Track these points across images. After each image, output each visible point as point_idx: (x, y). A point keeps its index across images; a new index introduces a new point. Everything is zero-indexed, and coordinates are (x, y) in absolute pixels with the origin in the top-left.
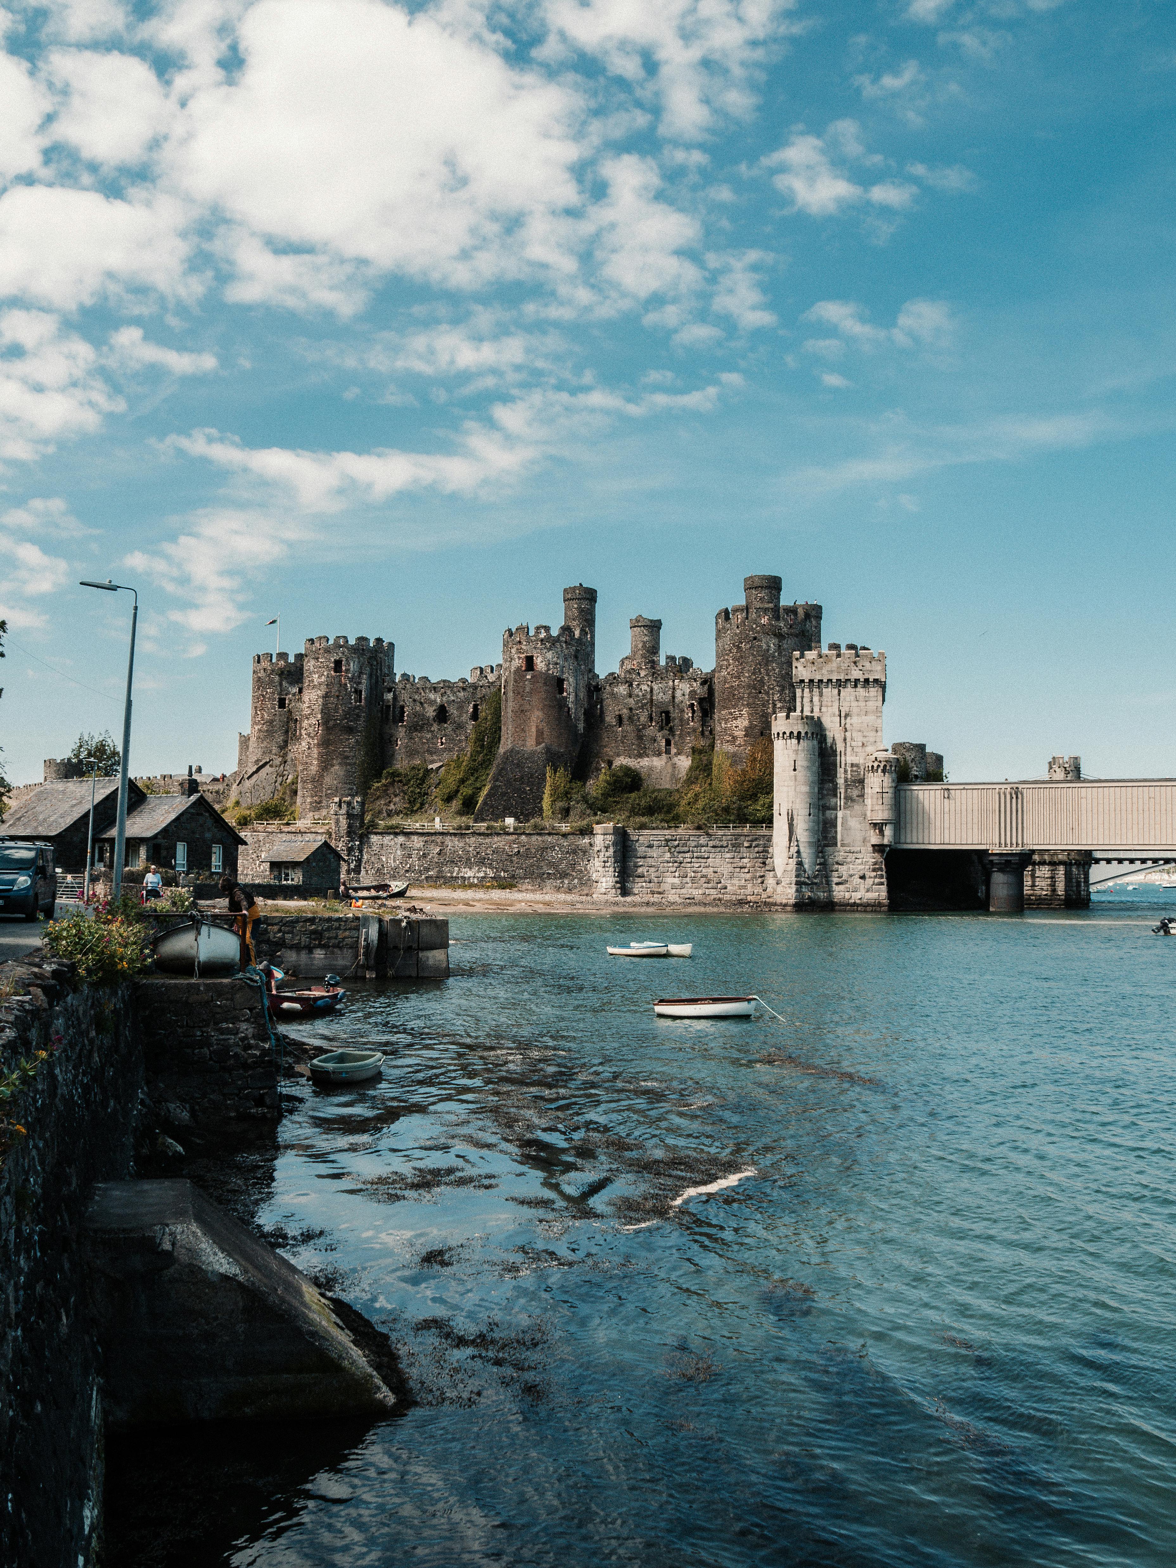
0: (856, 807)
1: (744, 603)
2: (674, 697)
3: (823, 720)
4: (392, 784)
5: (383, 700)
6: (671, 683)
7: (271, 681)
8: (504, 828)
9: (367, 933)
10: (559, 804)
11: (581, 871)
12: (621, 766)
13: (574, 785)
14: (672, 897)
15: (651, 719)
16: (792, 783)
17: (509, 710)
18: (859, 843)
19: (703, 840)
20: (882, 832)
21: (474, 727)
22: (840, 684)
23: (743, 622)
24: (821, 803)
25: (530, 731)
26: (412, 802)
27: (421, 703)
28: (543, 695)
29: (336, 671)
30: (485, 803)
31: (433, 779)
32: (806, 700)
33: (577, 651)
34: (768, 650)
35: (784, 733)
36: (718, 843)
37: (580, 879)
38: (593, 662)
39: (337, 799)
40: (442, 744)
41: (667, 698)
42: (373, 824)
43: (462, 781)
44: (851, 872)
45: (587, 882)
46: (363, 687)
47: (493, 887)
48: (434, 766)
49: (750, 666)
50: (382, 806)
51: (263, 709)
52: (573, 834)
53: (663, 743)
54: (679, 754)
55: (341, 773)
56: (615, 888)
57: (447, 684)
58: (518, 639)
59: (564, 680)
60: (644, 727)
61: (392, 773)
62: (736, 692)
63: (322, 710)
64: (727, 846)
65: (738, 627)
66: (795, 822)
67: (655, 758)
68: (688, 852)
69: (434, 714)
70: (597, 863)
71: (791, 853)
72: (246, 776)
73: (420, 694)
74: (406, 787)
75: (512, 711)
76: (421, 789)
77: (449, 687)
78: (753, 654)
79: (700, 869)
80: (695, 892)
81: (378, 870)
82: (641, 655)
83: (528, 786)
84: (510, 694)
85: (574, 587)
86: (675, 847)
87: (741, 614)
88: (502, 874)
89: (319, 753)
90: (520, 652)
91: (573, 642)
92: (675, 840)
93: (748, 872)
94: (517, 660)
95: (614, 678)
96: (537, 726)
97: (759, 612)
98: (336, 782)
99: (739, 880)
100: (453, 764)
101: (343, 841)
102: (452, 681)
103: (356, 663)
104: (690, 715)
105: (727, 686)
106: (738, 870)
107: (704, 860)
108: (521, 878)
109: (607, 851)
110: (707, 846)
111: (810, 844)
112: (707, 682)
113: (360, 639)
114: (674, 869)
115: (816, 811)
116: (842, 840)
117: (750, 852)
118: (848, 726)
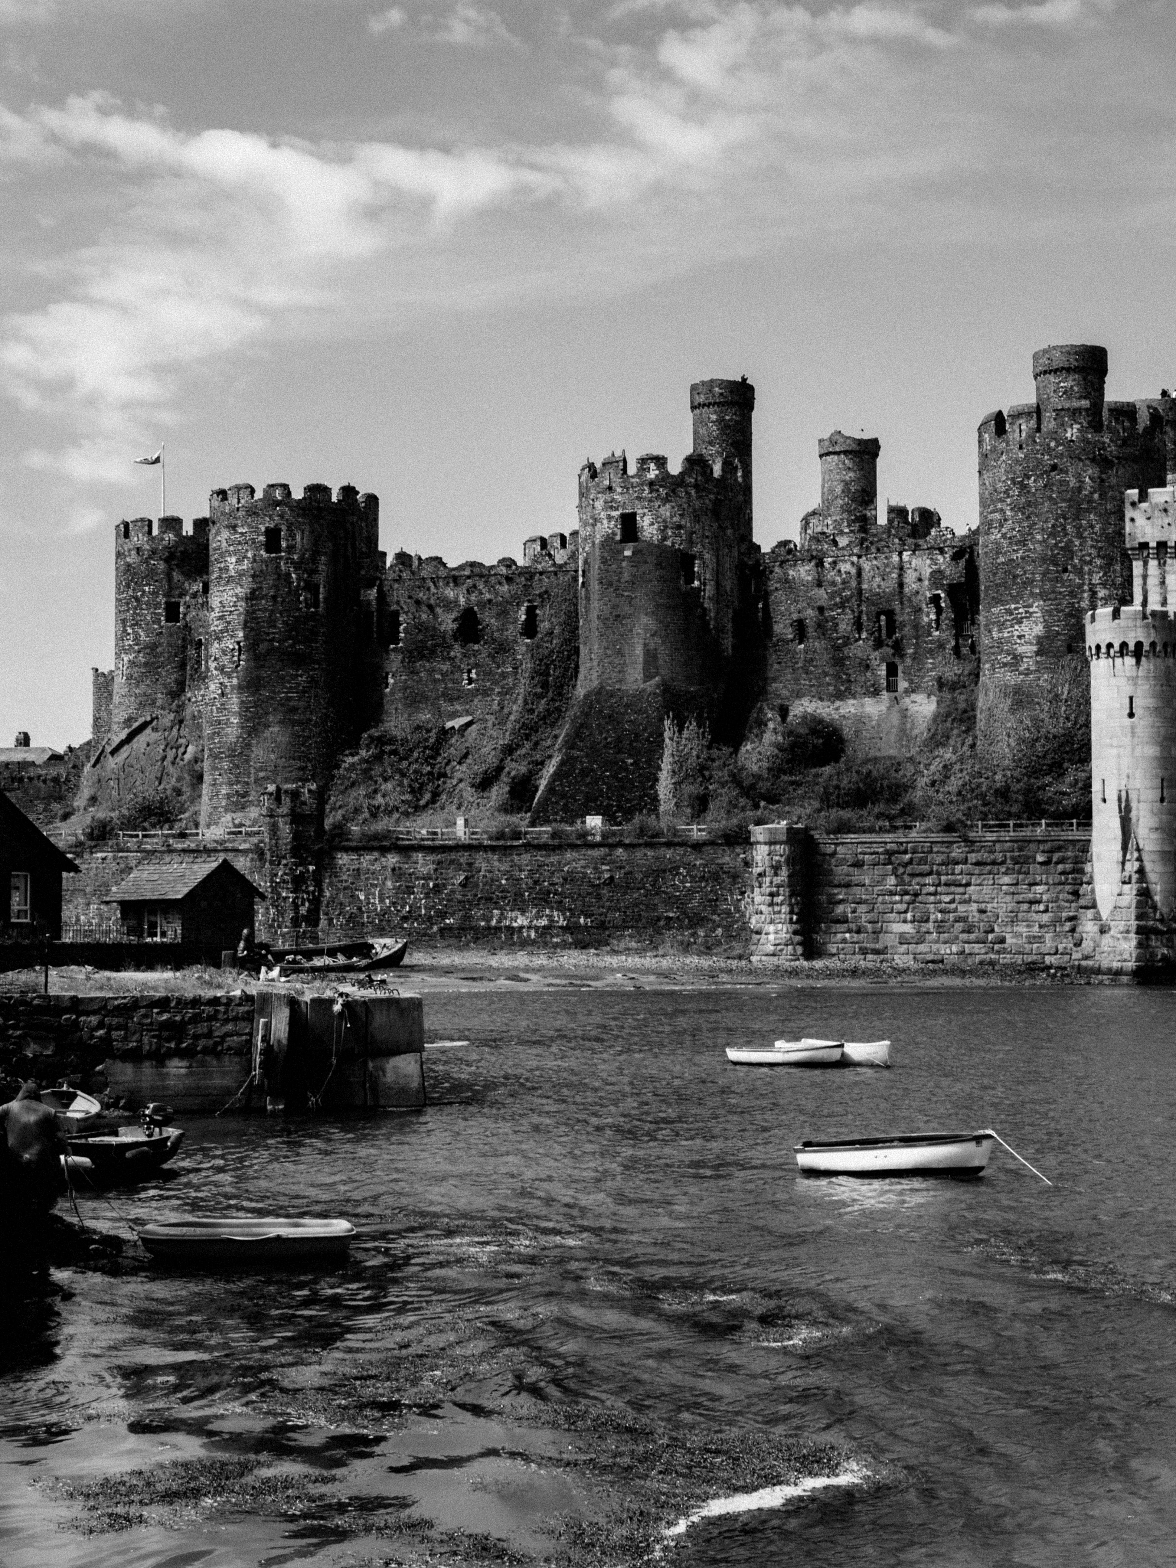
1: (1032, 400)
2: (901, 585)
4: (378, 758)
5: (359, 602)
6: (895, 558)
7: (151, 573)
8: (584, 834)
9: (268, 1026)
10: (689, 789)
11: (728, 913)
12: (804, 717)
13: (715, 753)
14: (902, 959)
15: (858, 626)
16: (1127, 740)
17: (594, 615)
19: (957, 852)
21: (530, 648)
23: (1031, 438)
25: (632, 653)
26: (416, 791)
27: (431, 607)
28: (655, 586)
29: (268, 551)
30: (550, 789)
31: (456, 747)
32: (1153, 581)
33: (717, 503)
34: (1080, 489)
35: (1110, 646)
36: (984, 856)
37: (727, 928)
38: (750, 521)
39: (271, 788)
40: (471, 681)
41: (890, 585)
42: (341, 833)
43: (509, 750)
45: (740, 934)
46: (321, 579)
47: (565, 946)
48: (457, 723)
49: (1046, 521)
50: (361, 798)
51: (136, 624)
52: (712, 843)
53: (883, 671)
54: (913, 691)
55: (283, 739)
56: (792, 944)
57: (477, 570)
58: (607, 483)
59: (694, 557)
60: (847, 642)
61: (379, 739)
62: (1019, 572)
63: (246, 622)
64: (1003, 863)
65: (1021, 447)
66: (1133, 814)
67: (867, 700)
68: (930, 873)
69: (455, 626)
70: (759, 897)
71: (1127, 874)
72: (109, 749)
73: (429, 589)
74: (405, 764)
75: (599, 617)
76: (433, 766)
77: (481, 576)
78: (1050, 498)
79: (953, 906)
80: (944, 949)
81: (351, 918)
82: (842, 507)
83: (630, 756)
84: (595, 586)
85: (712, 381)
86: (906, 865)
87: (1028, 422)
88: (582, 920)
89: (242, 702)
90: (611, 507)
91: (709, 486)
92: (905, 852)
93: (1046, 911)
94: (605, 522)
95: (790, 552)
96: (645, 645)
97: (1063, 417)
98: (272, 756)
99: (1028, 926)
100: (491, 719)
101: (285, 865)
102: (487, 564)
103: (307, 533)
104: (933, 617)
105: (1002, 559)
106: (1025, 907)
107: (961, 890)
108: (616, 927)
109: (776, 874)
110: (965, 862)
111: (1163, 855)
112: (964, 554)
113: (313, 489)
114: (903, 907)
115: (1174, 793)
117: (1047, 873)
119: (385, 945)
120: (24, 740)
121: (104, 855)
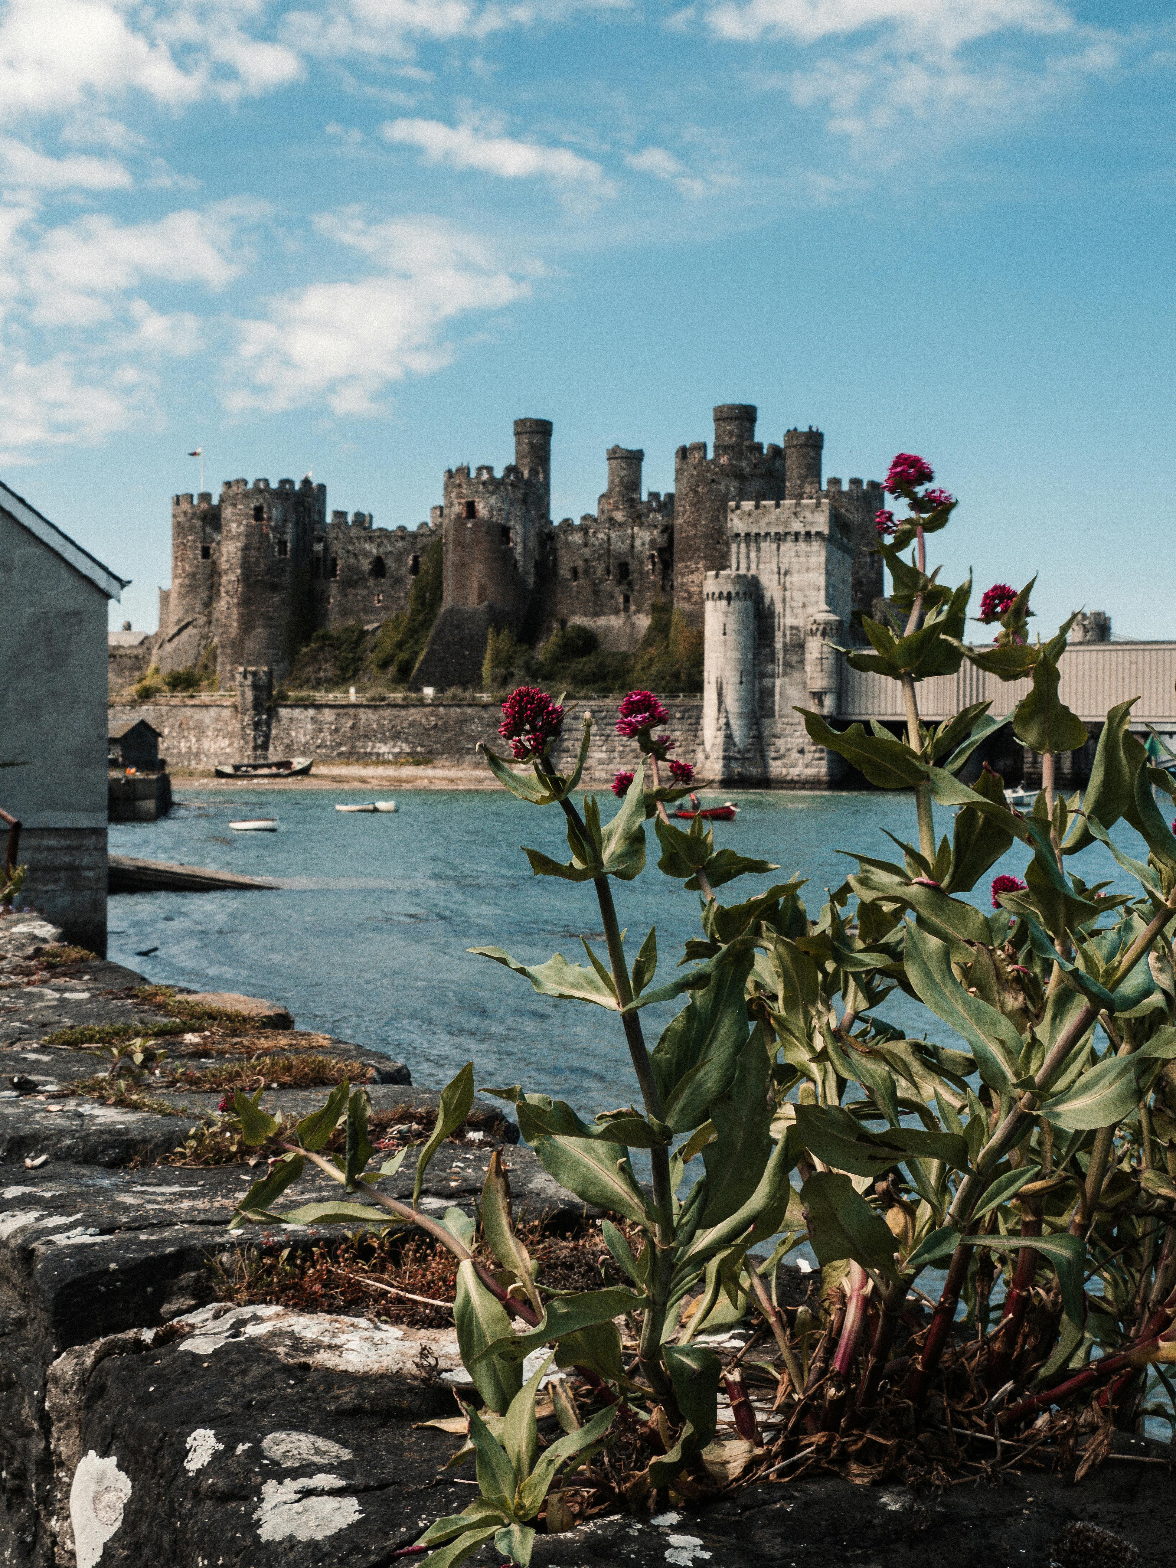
0: (796, 675)
2: (632, 547)
3: (761, 578)
4: (322, 648)
5: (312, 551)
6: (629, 531)
7: (193, 527)
8: (421, 699)
10: (500, 671)
12: (576, 627)
13: (518, 649)
14: (599, 773)
15: (608, 571)
16: (722, 649)
17: (449, 563)
20: (821, 703)
21: (415, 581)
22: (779, 538)
23: (700, 462)
24: (757, 669)
25: (471, 587)
26: (344, 669)
27: (355, 555)
28: (486, 546)
29: (256, 520)
30: (420, 669)
31: (369, 642)
32: (743, 556)
33: (526, 494)
35: (713, 594)
38: (548, 505)
40: (379, 601)
41: (625, 548)
42: (283, 697)
43: (400, 645)
44: (789, 746)
46: (288, 538)
47: (407, 764)
48: (370, 627)
50: (311, 673)
51: (184, 560)
52: (493, 705)
53: (621, 599)
54: (638, 612)
55: (264, 636)
57: (385, 533)
58: (458, 482)
59: (510, 528)
60: (602, 581)
61: (322, 636)
62: (692, 543)
63: (242, 564)
65: (694, 468)
66: (724, 691)
67: (613, 618)
69: (370, 567)
71: (719, 725)
72: (167, 638)
73: (354, 544)
74: (338, 652)
75: (452, 564)
76: (355, 653)
77: (386, 536)
78: (711, 500)
81: (288, 746)
82: (618, 492)
83: (468, 650)
85: (525, 419)
86: (603, 719)
87: (698, 453)
88: (419, 749)
89: (240, 613)
90: (460, 497)
91: (520, 485)
92: (603, 711)
93: (681, 746)
94: (456, 506)
95: (569, 526)
96: (479, 582)
97: (718, 451)
98: (258, 647)
100: (391, 625)
101: (249, 715)
102: (390, 529)
103: (279, 509)
104: (650, 567)
105: (683, 535)
108: (438, 754)
111: (741, 715)
112: (668, 530)
113: (283, 482)
114: (600, 743)
115: (750, 679)
116: (780, 711)
117: (682, 724)
118: (788, 585)
119: (299, 763)
120: (128, 626)
121: (148, 707)
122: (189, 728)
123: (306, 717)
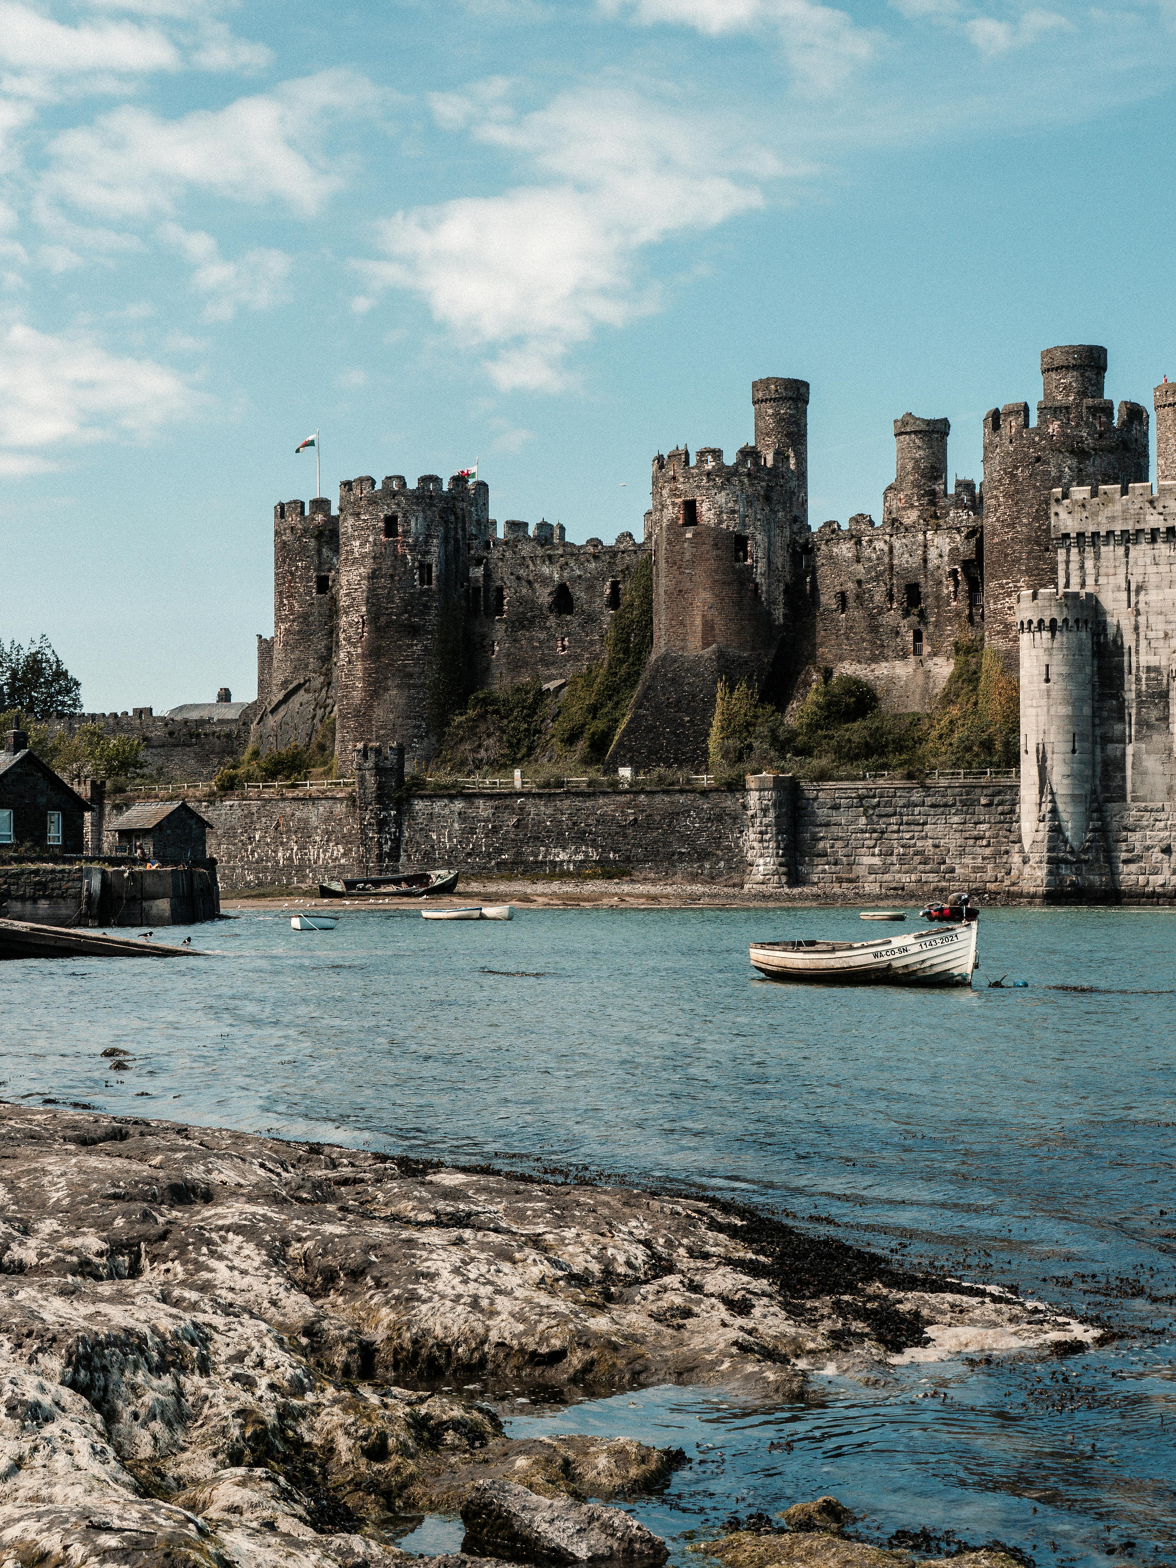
0: (1156, 737)
2: (925, 560)
3: (1102, 598)
4: (482, 717)
5: (468, 579)
6: (920, 537)
7: (304, 549)
8: (615, 784)
9: (89, 884)
10: (734, 743)
11: (729, 848)
13: (761, 711)
14: (870, 886)
15: (890, 597)
16: (1044, 702)
17: (661, 591)
18: (1161, 795)
19: (916, 796)
21: (614, 619)
22: (1128, 539)
23: (1019, 432)
24: (1098, 732)
25: (692, 624)
26: (514, 746)
27: (529, 582)
28: (712, 564)
29: (387, 535)
30: (620, 744)
31: (551, 706)
32: (1074, 566)
33: (769, 489)
34: (1060, 478)
35: (1030, 622)
36: (939, 799)
37: (728, 861)
38: (804, 502)
39: (360, 746)
40: (564, 648)
41: (915, 561)
42: (419, 784)
43: (594, 710)
44: (1149, 842)
45: (741, 866)
46: (433, 559)
47: (594, 877)
48: (552, 685)
49: (1031, 507)
50: (467, 752)
51: (291, 596)
52: (717, 790)
53: (910, 638)
54: (935, 655)
55: (401, 700)
56: (778, 874)
57: (569, 550)
58: (672, 473)
59: (747, 538)
60: (882, 611)
61: (484, 699)
62: (1009, 551)
63: (368, 598)
64: (954, 805)
65: (1011, 442)
66: (1049, 763)
67: (898, 664)
68: (895, 814)
69: (550, 599)
70: (751, 835)
71: (1042, 814)
72: (270, 709)
73: (528, 567)
74: (505, 722)
75: (666, 592)
76: (529, 724)
77: (572, 555)
78: (1035, 487)
79: (913, 842)
80: (905, 878)
81: (426, 854)
82: (912, 482)
83: (688, 715)
84: (662, 564)
85: (768, 379)
86: (874, 807)
87: (1017, 419)
88: (611, 855)
89: (366, 669)
90: (675, 495)
91: (762, 475)
92: (874, 797)
93: (988, 845)
94: (670, 508)
95: (833, 531)
96: (703, 616)
97: (1046, 415)
98: (391, 716)
99: (973, 858)
100: (581, 681)
101: (371, 810)
102: (578, 544)
103: (420, 520)
104: (952, 589)
105: (996, 540)
106: (971, 842)
107: (919, 828)
108: (639, 862)
109: (765, 816)
110: (923, 804)
111: (1074, 798)
112: (975, 534)
113: (426, 480)
114: (872, 843)
115: (1087, 745)
116: (1133, 792)
117: (990, 813)
118: (1141, 606)
119: (439, 876)
120: (225, 696)
121: (231, 803)
122: (288, 831)
123: (452, 812)
